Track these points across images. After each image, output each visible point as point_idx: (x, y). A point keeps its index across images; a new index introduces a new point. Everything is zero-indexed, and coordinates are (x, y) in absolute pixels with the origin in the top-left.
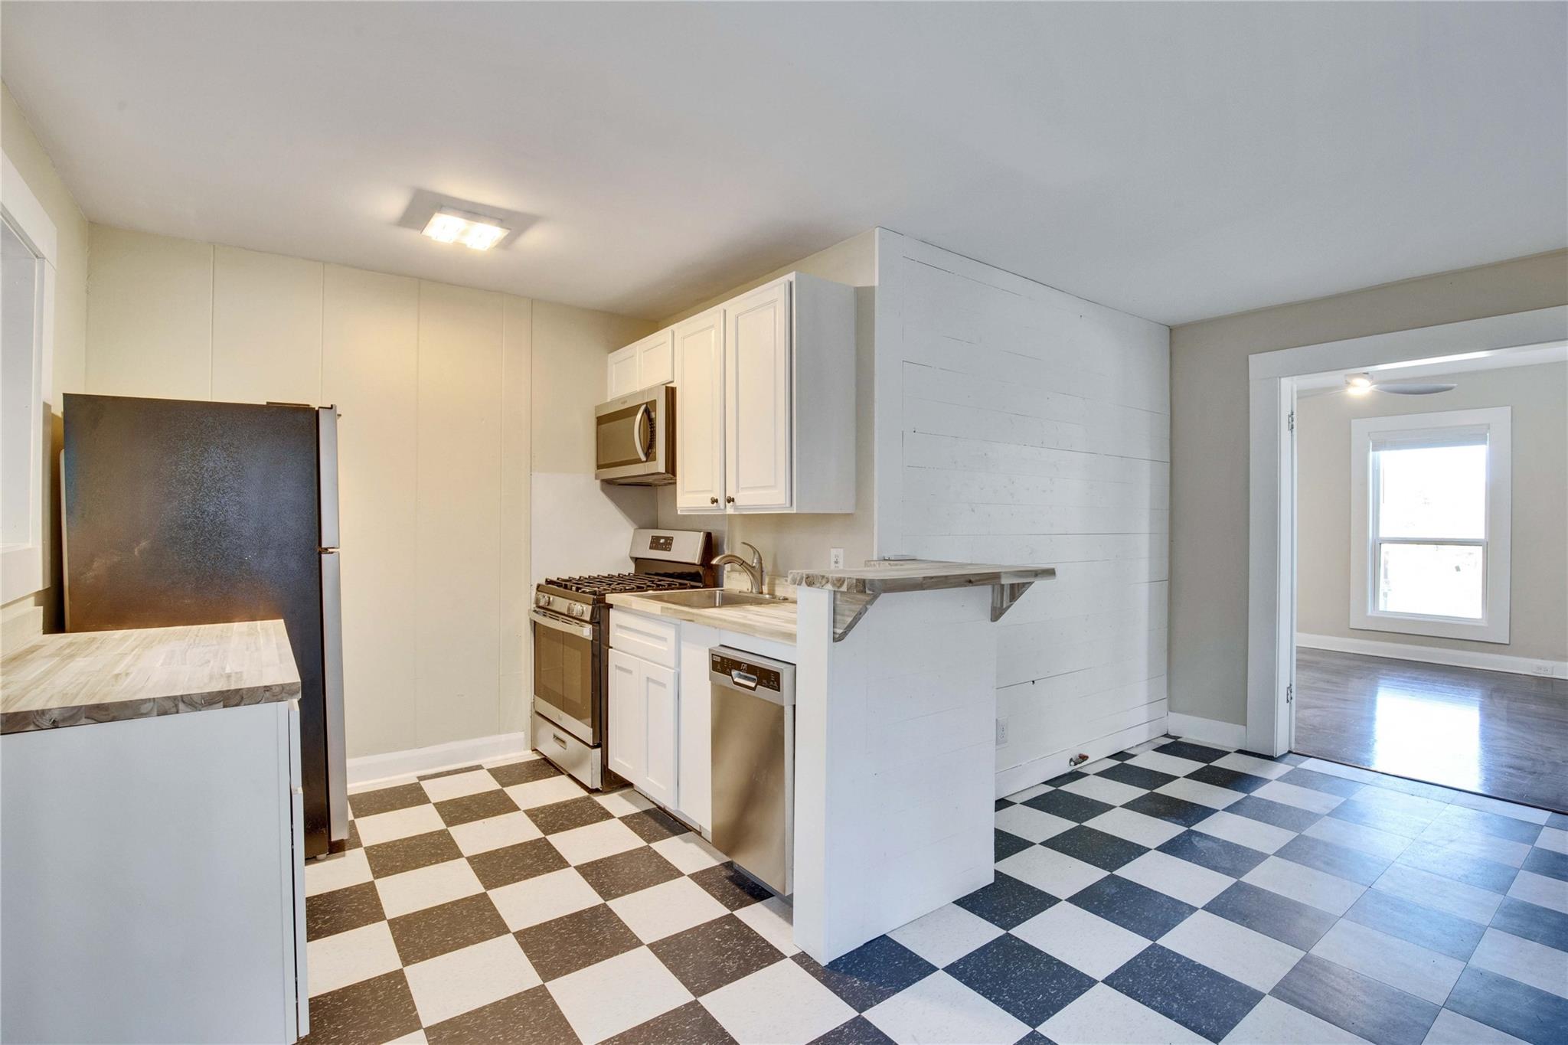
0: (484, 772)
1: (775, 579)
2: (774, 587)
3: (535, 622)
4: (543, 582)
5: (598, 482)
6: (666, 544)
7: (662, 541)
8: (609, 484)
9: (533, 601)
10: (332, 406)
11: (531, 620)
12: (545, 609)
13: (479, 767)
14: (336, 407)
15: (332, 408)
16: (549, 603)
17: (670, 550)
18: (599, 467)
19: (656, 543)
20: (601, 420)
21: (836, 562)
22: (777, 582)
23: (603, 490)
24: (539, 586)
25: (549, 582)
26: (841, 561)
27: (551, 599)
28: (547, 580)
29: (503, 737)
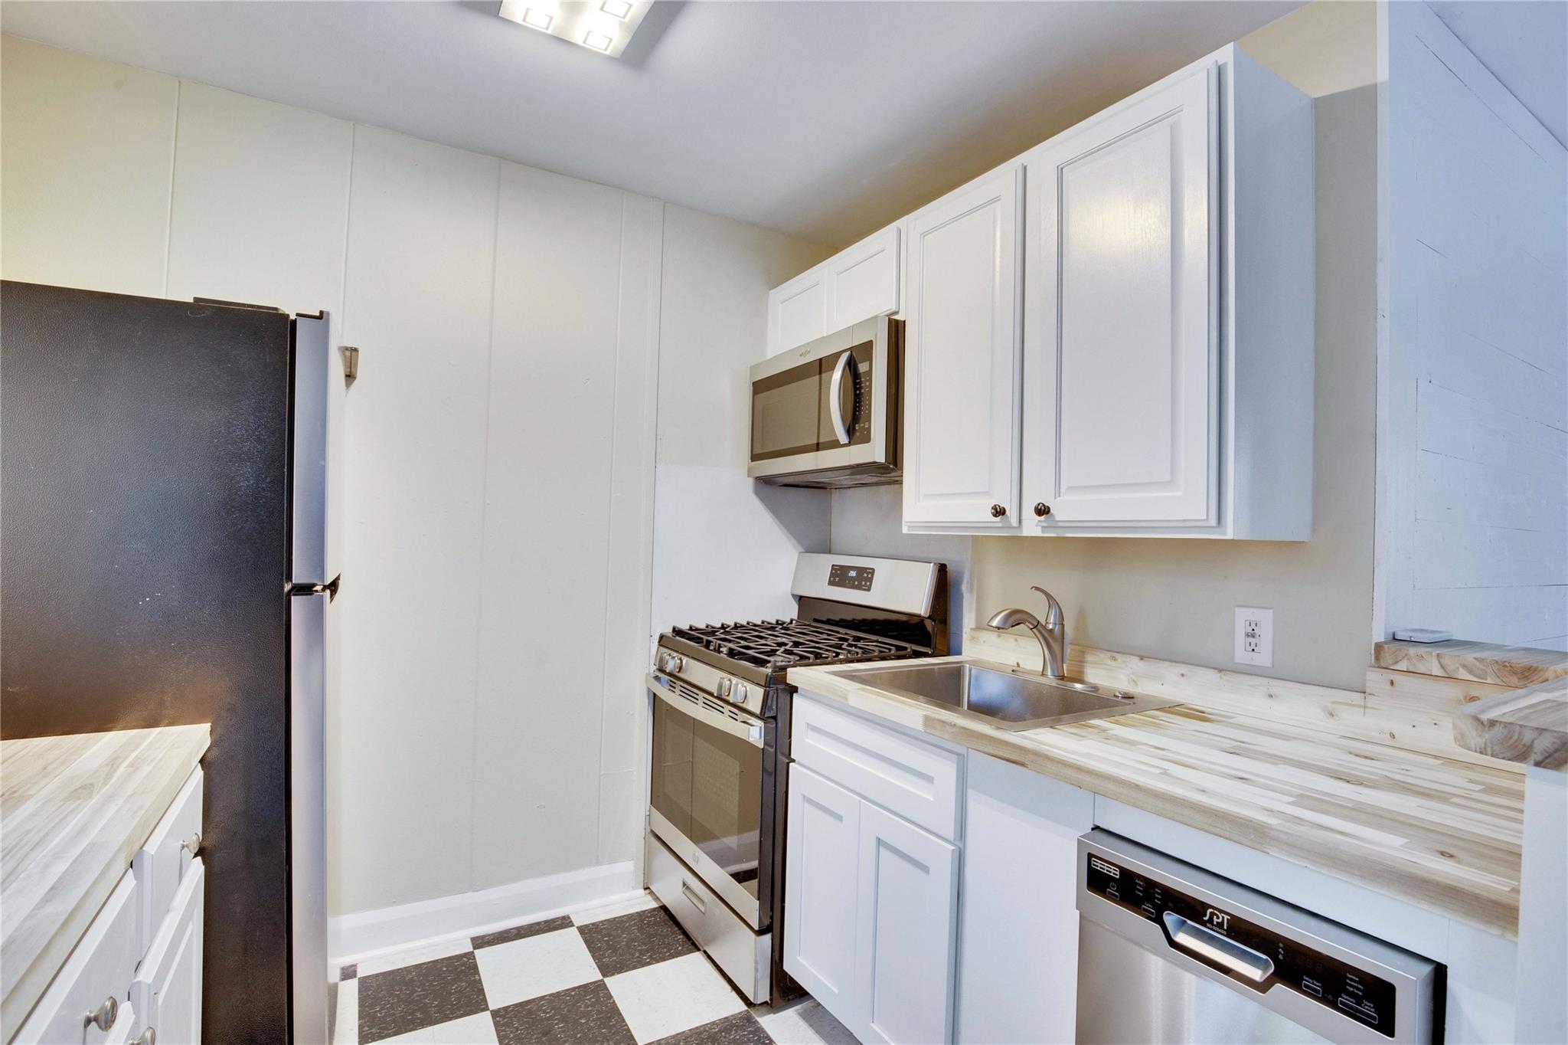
0: (572, 934)
1: (1083, 652)
2: (1082, 667)
3: (655, 694)
4: (668, 631)
5: (751, 481)
6: (863, 579)
7: (853, 574)
8: (766, 484)
9: (652, 661)
10: (321, 313)
11: (649, 690)
12: (675, 678)
13: (564, 923)
14: (328, 314)
15: (321, 316)
16: (680, 668)
17: (869, 589)
18: (755, 457)
19: (839, 576)
20: (760, 387)
21: (1252, 635)
22: (1089, 658)
23: (757, 493)
24: (662, 637)
25: (677, 632)
26: (1266, 632)
27: (684, 662)
28: (674, 630)
29: (603, 870)
